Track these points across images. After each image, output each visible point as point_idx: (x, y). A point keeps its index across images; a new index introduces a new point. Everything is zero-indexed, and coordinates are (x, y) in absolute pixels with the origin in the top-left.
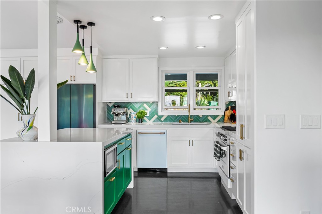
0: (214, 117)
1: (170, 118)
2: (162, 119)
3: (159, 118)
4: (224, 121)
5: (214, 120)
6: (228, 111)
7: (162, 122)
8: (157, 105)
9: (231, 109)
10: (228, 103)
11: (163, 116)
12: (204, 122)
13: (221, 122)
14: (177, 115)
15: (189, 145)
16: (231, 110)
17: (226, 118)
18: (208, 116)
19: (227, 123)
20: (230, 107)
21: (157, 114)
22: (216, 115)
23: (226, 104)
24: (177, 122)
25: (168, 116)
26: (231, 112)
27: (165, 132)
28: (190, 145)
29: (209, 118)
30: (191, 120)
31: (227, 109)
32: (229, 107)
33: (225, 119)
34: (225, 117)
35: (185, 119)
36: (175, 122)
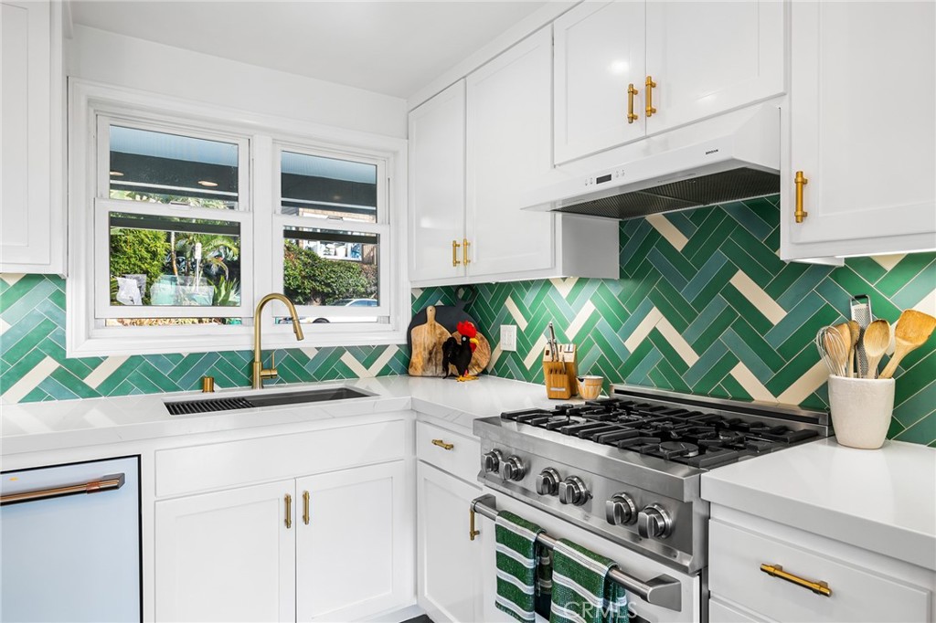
0: (369, 355)
1: (146, 369)
2: (94, 380)
3: (72, 378)
4: (411, 371)
5: (367, 365)
6: (425, 327)
7: (92, 393)
8: (60, 299)
9: (437, 318)
10: (422, 292)
11: (96, 362)
12: (328, 378)
13: (393, 374)
14: (185, 352)
15: (288, 523)
16: (437, 324)
17: (418, 358)
18: (341, 351)
19: (422, 376)
20: (434, 311)
21: (58, 352)
22: (377, 344)
23: (413, 297)
24: (187, 386)
25: (134, 361)
26: (438, 332)
27: (129, 468)
28: (293, 525)
29: (348, 359)
30: (268, 373)
31: (418, 319)
32: (429, 308)
33: (414, 359)
34: (414, 352)
35: (231, 372)
36: (177, 389)
